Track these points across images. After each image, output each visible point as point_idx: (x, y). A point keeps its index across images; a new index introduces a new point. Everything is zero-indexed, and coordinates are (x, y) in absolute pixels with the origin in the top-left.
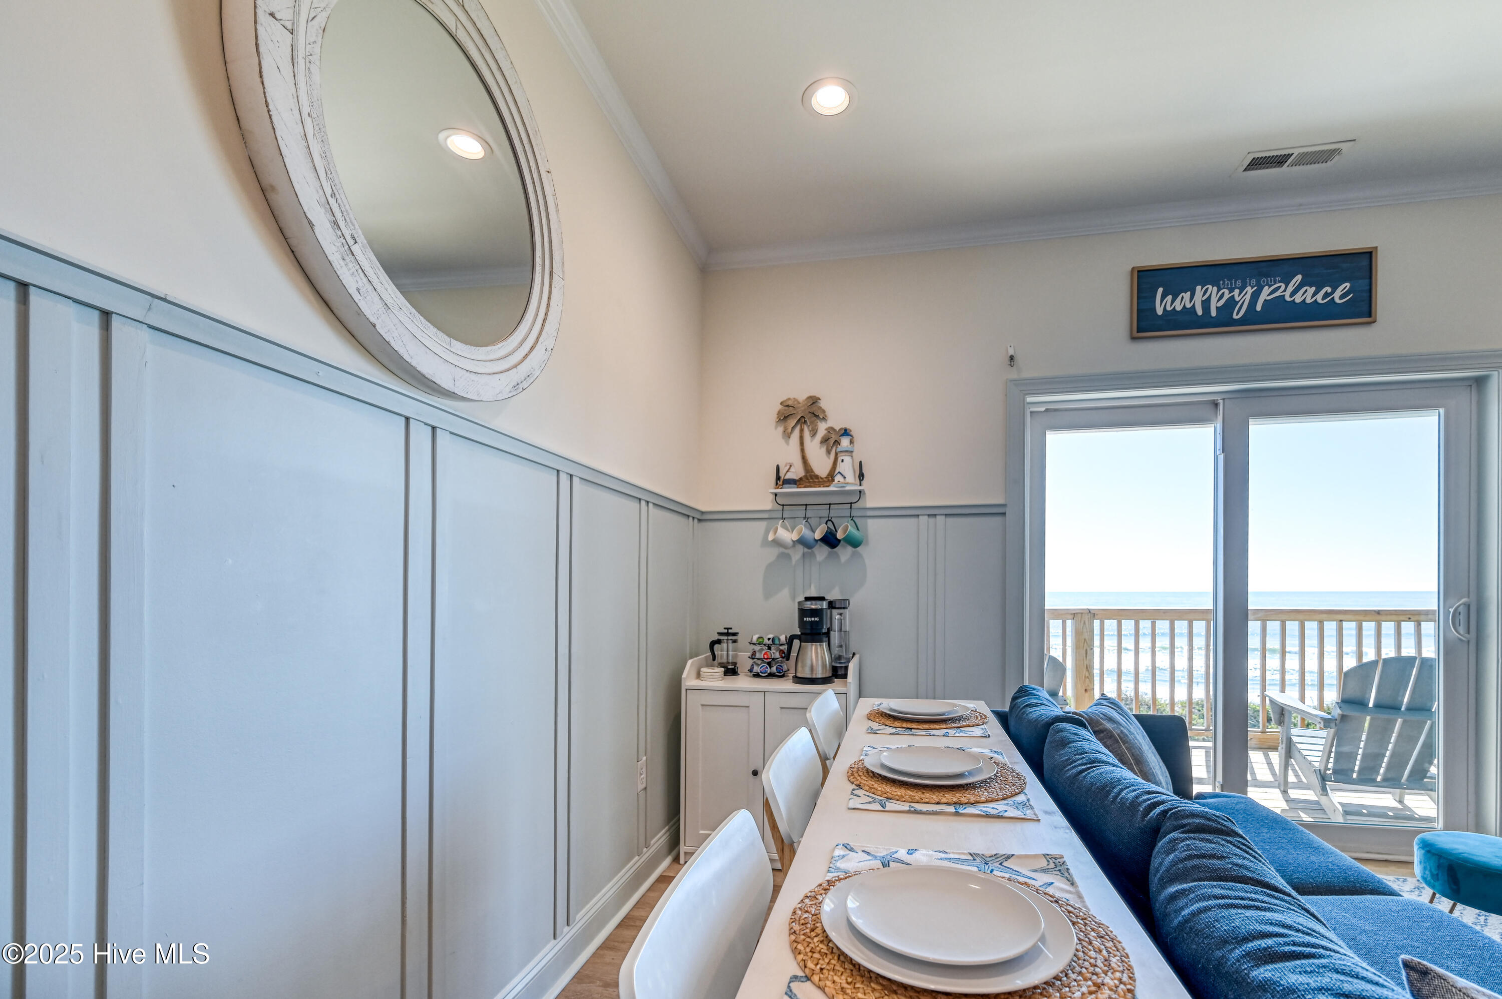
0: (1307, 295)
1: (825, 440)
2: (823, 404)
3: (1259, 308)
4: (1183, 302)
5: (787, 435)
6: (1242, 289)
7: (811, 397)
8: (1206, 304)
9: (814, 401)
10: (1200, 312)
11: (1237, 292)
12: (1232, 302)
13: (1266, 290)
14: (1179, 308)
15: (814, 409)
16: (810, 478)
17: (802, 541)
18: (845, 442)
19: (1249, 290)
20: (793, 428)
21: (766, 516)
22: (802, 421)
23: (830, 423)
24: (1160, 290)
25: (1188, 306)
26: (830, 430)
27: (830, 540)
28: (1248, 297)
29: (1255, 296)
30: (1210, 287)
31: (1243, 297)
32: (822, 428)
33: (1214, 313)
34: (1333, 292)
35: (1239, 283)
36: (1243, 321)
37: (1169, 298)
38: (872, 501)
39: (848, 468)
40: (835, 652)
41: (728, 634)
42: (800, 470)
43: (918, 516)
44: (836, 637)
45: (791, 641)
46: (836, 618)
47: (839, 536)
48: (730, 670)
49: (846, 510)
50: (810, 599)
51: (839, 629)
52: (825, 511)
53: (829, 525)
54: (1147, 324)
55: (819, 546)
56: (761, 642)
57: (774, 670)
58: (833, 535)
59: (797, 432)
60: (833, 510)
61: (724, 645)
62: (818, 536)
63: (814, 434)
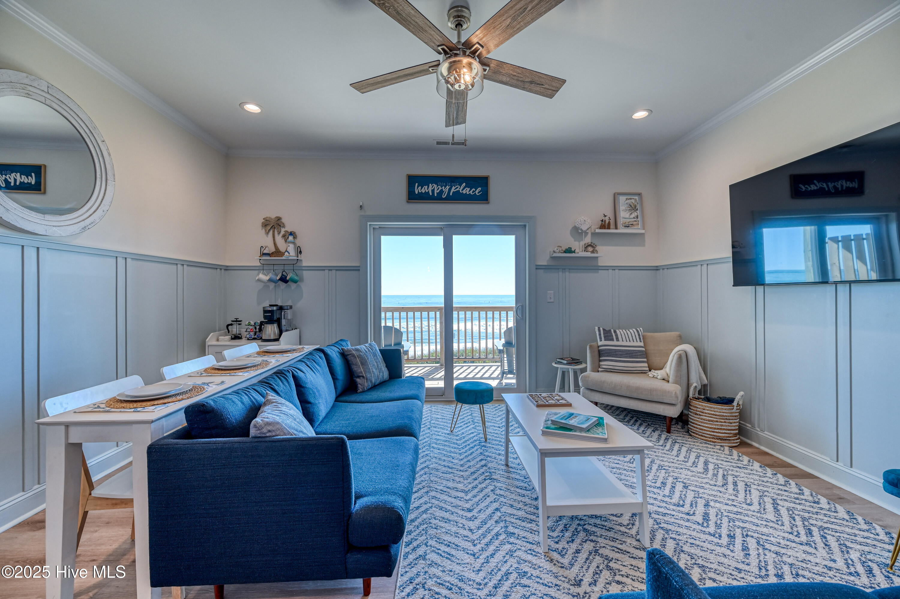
0: (467, 191)
1: (283, 236)
2: (283, 220)
3: (451, 194)
4: (424, 190)
5: (267, 233)
6: (445, 187)
7: (277, 217)
8: (433, 191)
9: (279, 219)
10: (431, 194)
11: (444, 187)
12: (442, 192)
13: (453, 188)
14: (423, 192)
15: (279, 222)
16: (278, 253)
17: (270, 280)
18: (291, 239)
19: (448, 187)
20: (269, 230)
21: (257, 268)
22: (273, 227)
23: (286, 229)
24: (417, 184)
25: (427, 191)
26: (286, 231)
27: (284, 279)
28: (447, 190)
29: (450, 190)
30: (434, 185)
31: (446, 189)
32: (283, 230)
33: (436, 195)
34: (475, 191)
35: (444, 184)
36: (445, 199)
37: (420, 188)
38: (304, 264)
39: (291, 249)
40: (284, 328)
41: (236, 321)
42: (273, 249)
43: (324, 270)
44: (284, 322)
45: (262, 323)
46: (283, 313)
47: (288, 278)
48: (237, 337)
49: (291, 267)
50: (271, 306)
51: (284, 318)
52: (282, 267)
53: (284, 273)
54: (412, 197)
55: (280, 282)
56: (249, 324)
57: (256, 336)
58: (286, 277)
59: (271, 232)
60: (286, 267)
61: (235, 326)
62: (278, 278)
63: (279, 233)
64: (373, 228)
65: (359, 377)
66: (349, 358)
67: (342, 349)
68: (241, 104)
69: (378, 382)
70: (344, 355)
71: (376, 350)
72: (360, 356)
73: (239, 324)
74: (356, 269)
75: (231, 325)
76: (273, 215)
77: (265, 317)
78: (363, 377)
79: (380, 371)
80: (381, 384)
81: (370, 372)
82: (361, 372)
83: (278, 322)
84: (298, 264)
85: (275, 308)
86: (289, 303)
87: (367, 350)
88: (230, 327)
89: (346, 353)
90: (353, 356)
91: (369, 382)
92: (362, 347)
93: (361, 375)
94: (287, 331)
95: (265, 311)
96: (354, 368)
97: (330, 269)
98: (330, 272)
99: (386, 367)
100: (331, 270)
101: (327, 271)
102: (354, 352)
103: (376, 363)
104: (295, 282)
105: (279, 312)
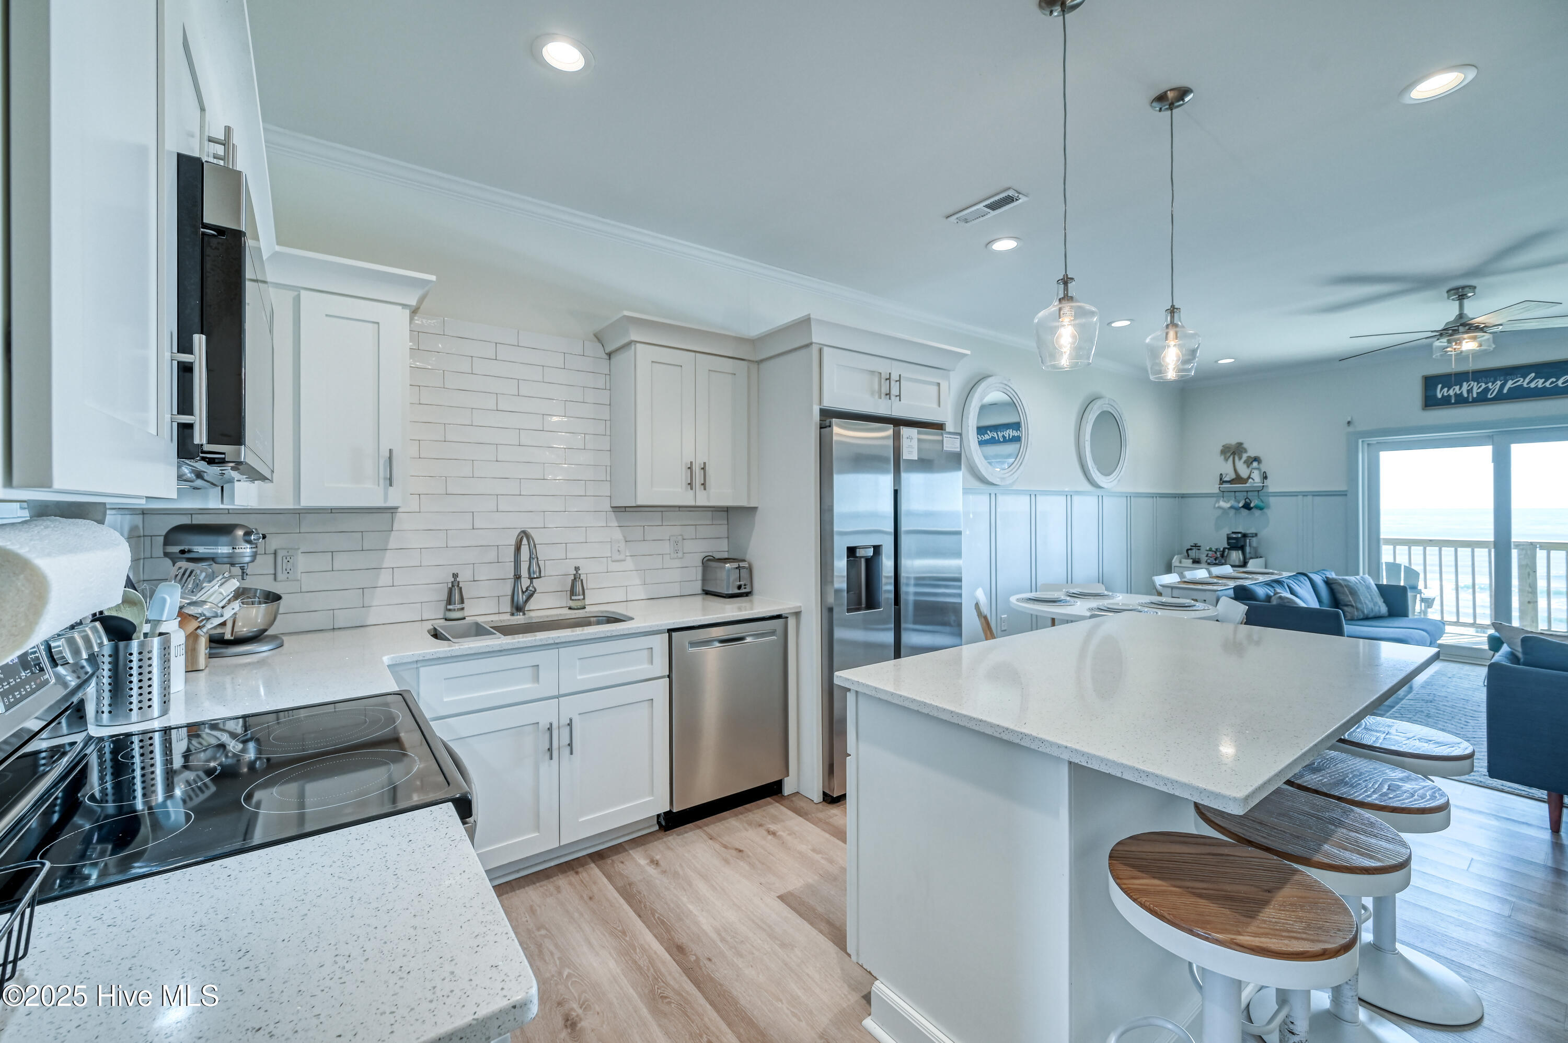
0: (1538, 384)
1: (1245, 462)
2: (1245, 446)
3: (1505, 391)
4: (1454, 391)
5: (1226, 460)
6: (1494, 383)
7: (1238, 443)
8: (1470, 391)
9: (1240, 445)
10: (1466, 395)
11: (1490, 384)
12: (1487, 390)
13: (1511, 382)
14: (1452, 394)
15: (1240, 448)
16: (1238, 479)
17: (1232, 507)
18: (1255, 464)
19: (1499, 382)
20: (1229, 457)
21: (1216, 495)
22: (1234, 453)
23: (1248, 454)
24: (1440, 386)
25: (1458, 392)
26: (1249, 457)
27: (1247, 506)
28: (1498, 386)
29: (1503, 385)
30: (1472, 383)
31: (1495, 386)
32: (1245, 456)
33: (1475, 395)
34: (1557, 381)
35: (1492, 379)
36: (1494, 399)
37: (1446, 389)
38: (1271, 489)
39: (1256, 476)
40: (1248, 556)
41: (1195, 546)
42: (1233, 476)
43: (1297, 496)
44: (1248, 549)
45: (1224, 549)
46: (1248, 541)
47: (1252, 505)
48: (1196, 561)
49: (1256, 493)
50: (1233, 533)
51: (1250, 546)
52: (1245, 494)
53: (1247, 500)
54: (1430, 402)
55: (1242, 509)
56: (1210, 550)
57: (1217, 562)
58: (1249, 504)
59: (1231, 458)
60: (1249, 494)
61: (1194, 551)
62: (1241, 505)
63: (1240, 458)
64: (1368, 444)
65: (1347, 605)
66: (1334, 586)
67: (1326, 577)
68: (1216, 362)
69: (1371, 615)
70: (1328, 583)
71: (1370, 583)
72: (1347, 586)
73: (1199, 549)
74: (1343, 494)
75: (1191, 549)
76: (1233, 441)
77: (1228, 544)
78: (1352, 606)
79: (1375, 604)
80: (1378, 617)
81: (1361, 603)
82: (1350, 601)
83: (1242, 548)
84: (1265, 490)
85: (1240, 535)
86: (1252, 531)
87: (1357, 581)
88: (1189, 551)
89: (1331, 582)
90: (1340, 585)
91: (1360, 612)
92: (1352, 579)
93: (1349, 603)
94: (1251, 558)
95: (1229, 538)
96: (1341, 597)
97: (1305, 494)
98: (1305, 497)
99: (1384, 602)
100: (1307, 496)
101: (1300, 497)
102: (1341, 582)
103: (1370, 595)
104: (1261, 509)
105: (1243, 539)
